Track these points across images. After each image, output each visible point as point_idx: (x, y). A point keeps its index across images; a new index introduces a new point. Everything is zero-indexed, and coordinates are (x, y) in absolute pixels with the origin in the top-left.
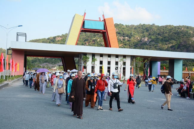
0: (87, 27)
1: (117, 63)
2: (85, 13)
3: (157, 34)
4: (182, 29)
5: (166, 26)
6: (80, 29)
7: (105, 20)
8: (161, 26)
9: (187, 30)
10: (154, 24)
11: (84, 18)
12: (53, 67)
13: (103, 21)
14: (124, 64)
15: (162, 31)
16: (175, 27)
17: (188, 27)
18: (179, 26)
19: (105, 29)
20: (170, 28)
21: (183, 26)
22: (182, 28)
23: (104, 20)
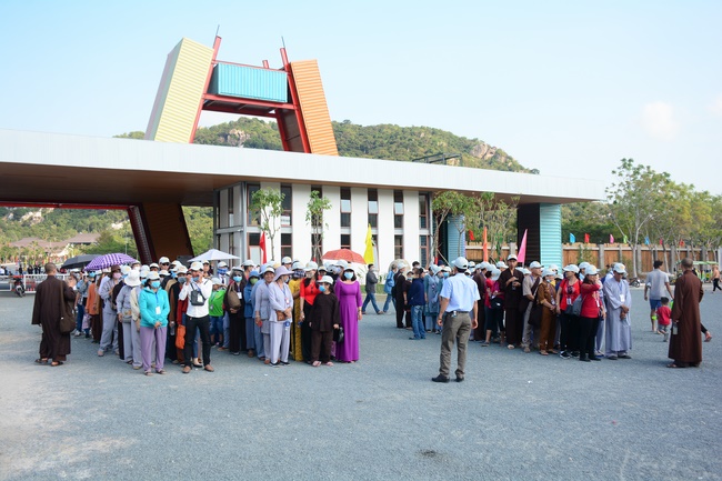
0: (225, 88)
1: (373, 220)
2: (218, 38)
3: (357, 148)
4: (422, 135)
5: (381, 128)
6: (200, 97)
7: (289, 67)
8: (368, 128)
9: (434, 138)
10: (347, 122)
11: (215, 55)
12: (56, 248)
13: (283, 69)
14: (399, 221)
15: (371, 139)
16: (403, 130)
17: (434, 132)
18: (413, 127)
19: (290, 101)
20: (390, 132)
21: (422, 128)
22: (420, 133)
23: (289, 69)
